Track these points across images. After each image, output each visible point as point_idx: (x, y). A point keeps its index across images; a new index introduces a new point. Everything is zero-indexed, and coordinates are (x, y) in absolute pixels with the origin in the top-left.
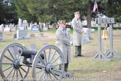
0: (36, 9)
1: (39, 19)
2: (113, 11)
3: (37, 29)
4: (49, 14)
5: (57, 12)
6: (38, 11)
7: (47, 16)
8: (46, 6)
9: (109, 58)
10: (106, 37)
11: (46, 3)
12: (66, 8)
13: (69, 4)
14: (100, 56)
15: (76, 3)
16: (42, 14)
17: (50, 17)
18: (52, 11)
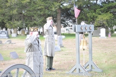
0: (4, 15)
1: (7, 25)
2: (84, 17)
3: (6, 35)
4: (18, 20)
5: (26, 18)
6: (6, 17)
7: (15, 22)
8: (15, 12)
9: (88, 71)
10: (85, 47)
11: (14, 8)
12: (35, 14)
13: (38, 9)
14: (77, 70)
15: (45, 8)
16: (11, 19)
17: (19, 23)
18: (21, 16)
